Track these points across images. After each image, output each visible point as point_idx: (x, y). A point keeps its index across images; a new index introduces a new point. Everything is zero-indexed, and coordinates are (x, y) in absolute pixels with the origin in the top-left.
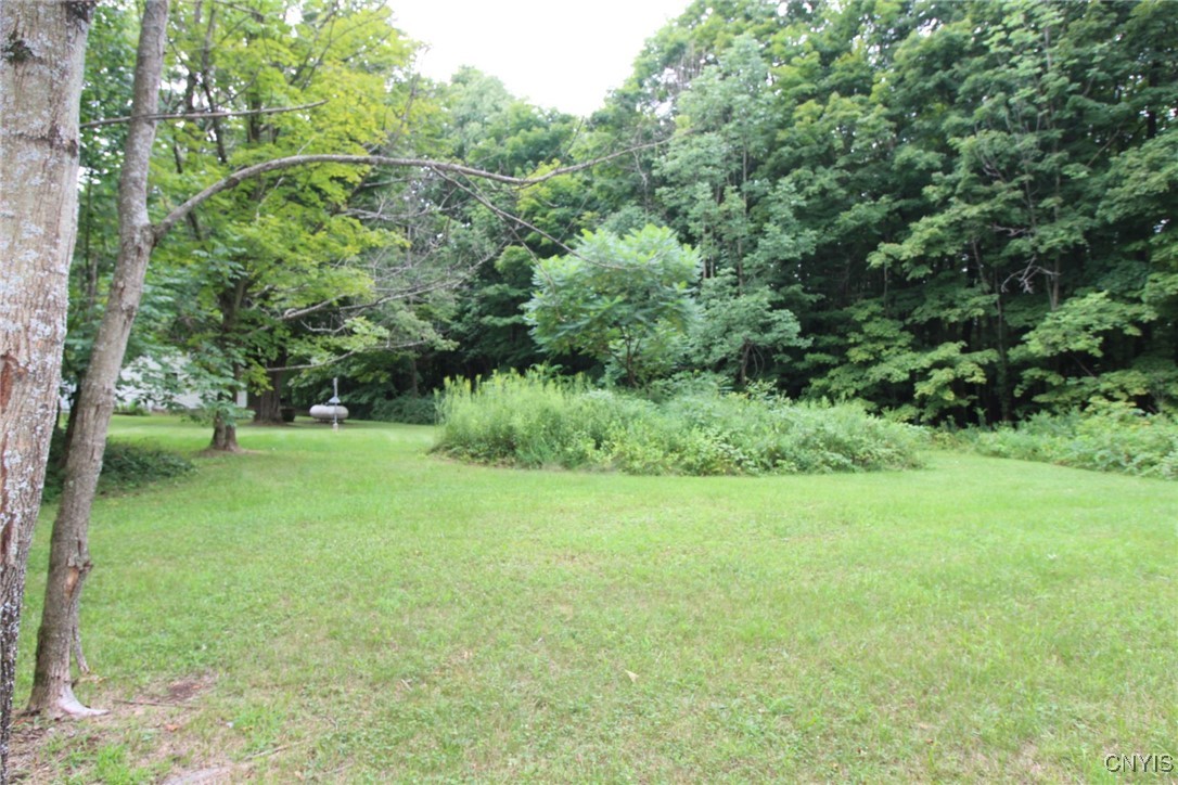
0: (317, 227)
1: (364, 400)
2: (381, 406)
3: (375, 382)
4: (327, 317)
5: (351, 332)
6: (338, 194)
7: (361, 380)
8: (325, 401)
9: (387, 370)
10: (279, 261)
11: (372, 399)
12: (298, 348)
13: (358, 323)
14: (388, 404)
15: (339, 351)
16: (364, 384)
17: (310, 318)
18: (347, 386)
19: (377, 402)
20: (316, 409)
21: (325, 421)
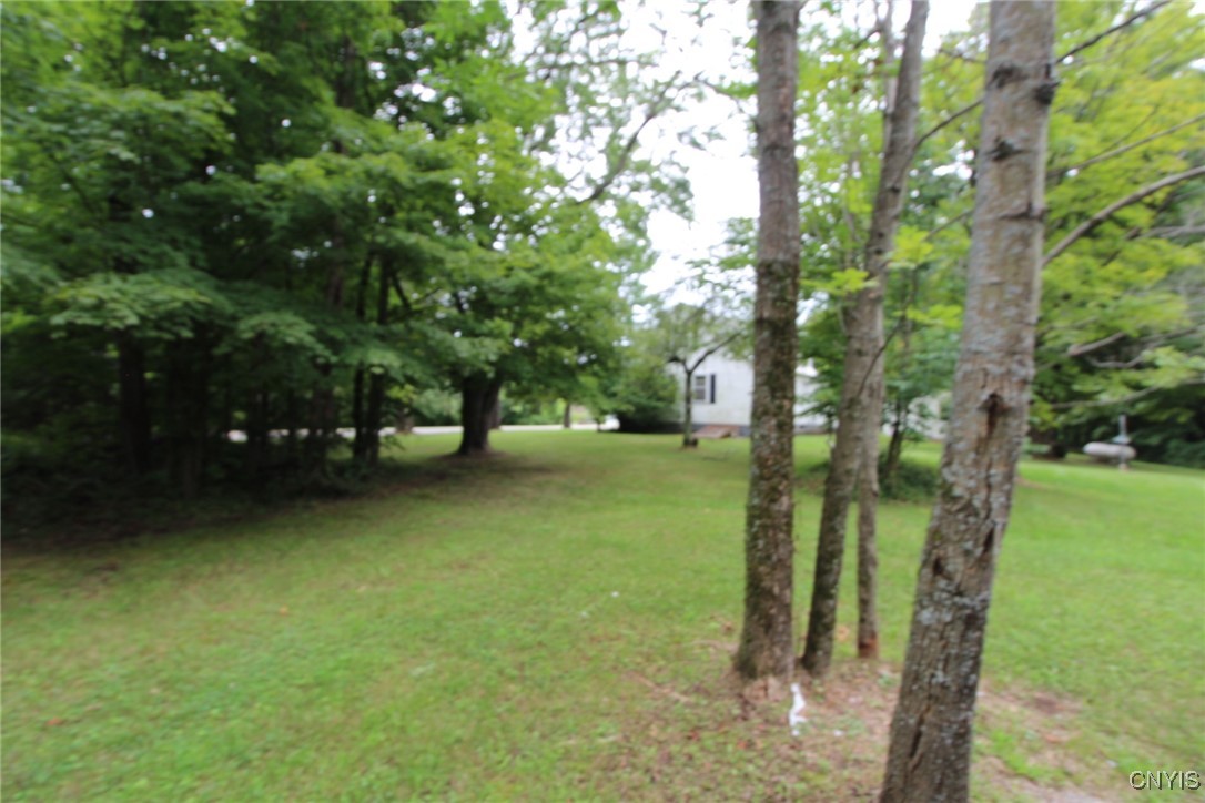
0: (1111, 257)
1: (1154, 440)
2: (1178, 449)
3: (1171, 422)
4: (1120, 349)
5: (1153, 366)
6: (1140, 216)
7: (1153, 418)
8: (1105, 438)
9: (1189, 407)
10: (1067, 297)
11: (1165, 441)
12: (1084, 385)
13: (1164, 356)
14: (1189, 448)
15: (1137, 387)
16: (1155, 423)
17: (1100, 354)
18: (1135, 424)
19: (1173, 444)
20: (1092, 447)
21: (1104, 461)
